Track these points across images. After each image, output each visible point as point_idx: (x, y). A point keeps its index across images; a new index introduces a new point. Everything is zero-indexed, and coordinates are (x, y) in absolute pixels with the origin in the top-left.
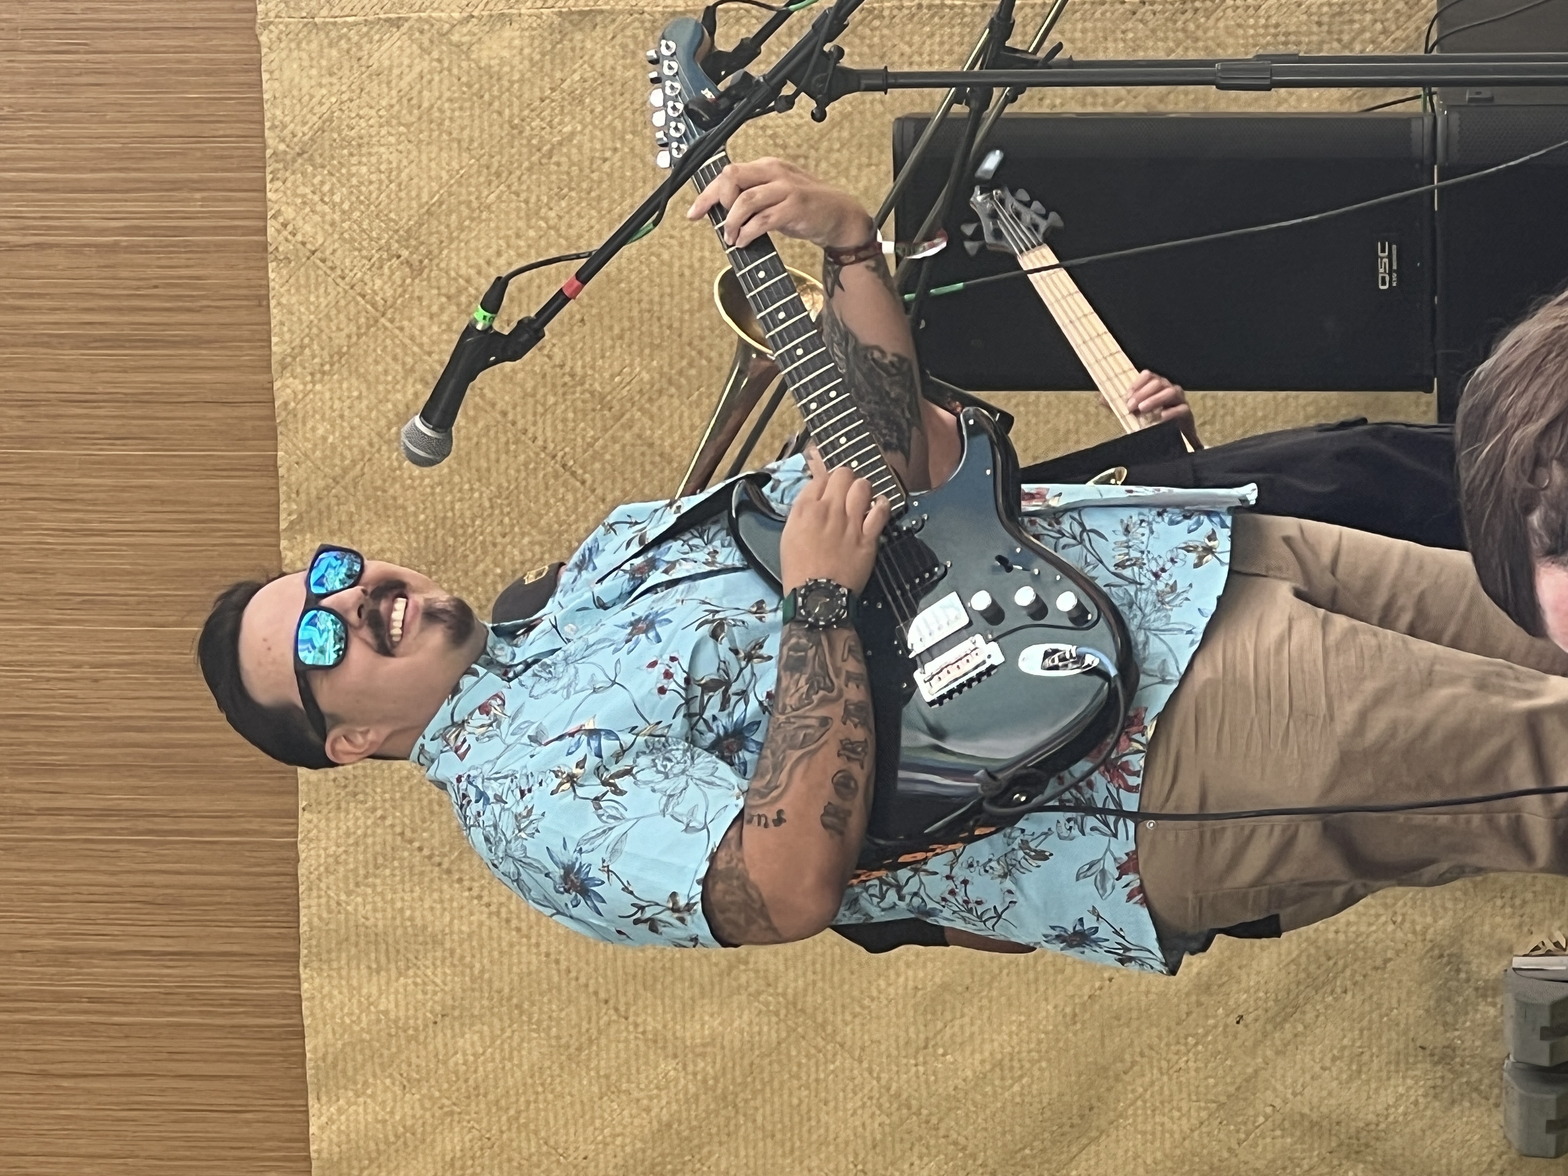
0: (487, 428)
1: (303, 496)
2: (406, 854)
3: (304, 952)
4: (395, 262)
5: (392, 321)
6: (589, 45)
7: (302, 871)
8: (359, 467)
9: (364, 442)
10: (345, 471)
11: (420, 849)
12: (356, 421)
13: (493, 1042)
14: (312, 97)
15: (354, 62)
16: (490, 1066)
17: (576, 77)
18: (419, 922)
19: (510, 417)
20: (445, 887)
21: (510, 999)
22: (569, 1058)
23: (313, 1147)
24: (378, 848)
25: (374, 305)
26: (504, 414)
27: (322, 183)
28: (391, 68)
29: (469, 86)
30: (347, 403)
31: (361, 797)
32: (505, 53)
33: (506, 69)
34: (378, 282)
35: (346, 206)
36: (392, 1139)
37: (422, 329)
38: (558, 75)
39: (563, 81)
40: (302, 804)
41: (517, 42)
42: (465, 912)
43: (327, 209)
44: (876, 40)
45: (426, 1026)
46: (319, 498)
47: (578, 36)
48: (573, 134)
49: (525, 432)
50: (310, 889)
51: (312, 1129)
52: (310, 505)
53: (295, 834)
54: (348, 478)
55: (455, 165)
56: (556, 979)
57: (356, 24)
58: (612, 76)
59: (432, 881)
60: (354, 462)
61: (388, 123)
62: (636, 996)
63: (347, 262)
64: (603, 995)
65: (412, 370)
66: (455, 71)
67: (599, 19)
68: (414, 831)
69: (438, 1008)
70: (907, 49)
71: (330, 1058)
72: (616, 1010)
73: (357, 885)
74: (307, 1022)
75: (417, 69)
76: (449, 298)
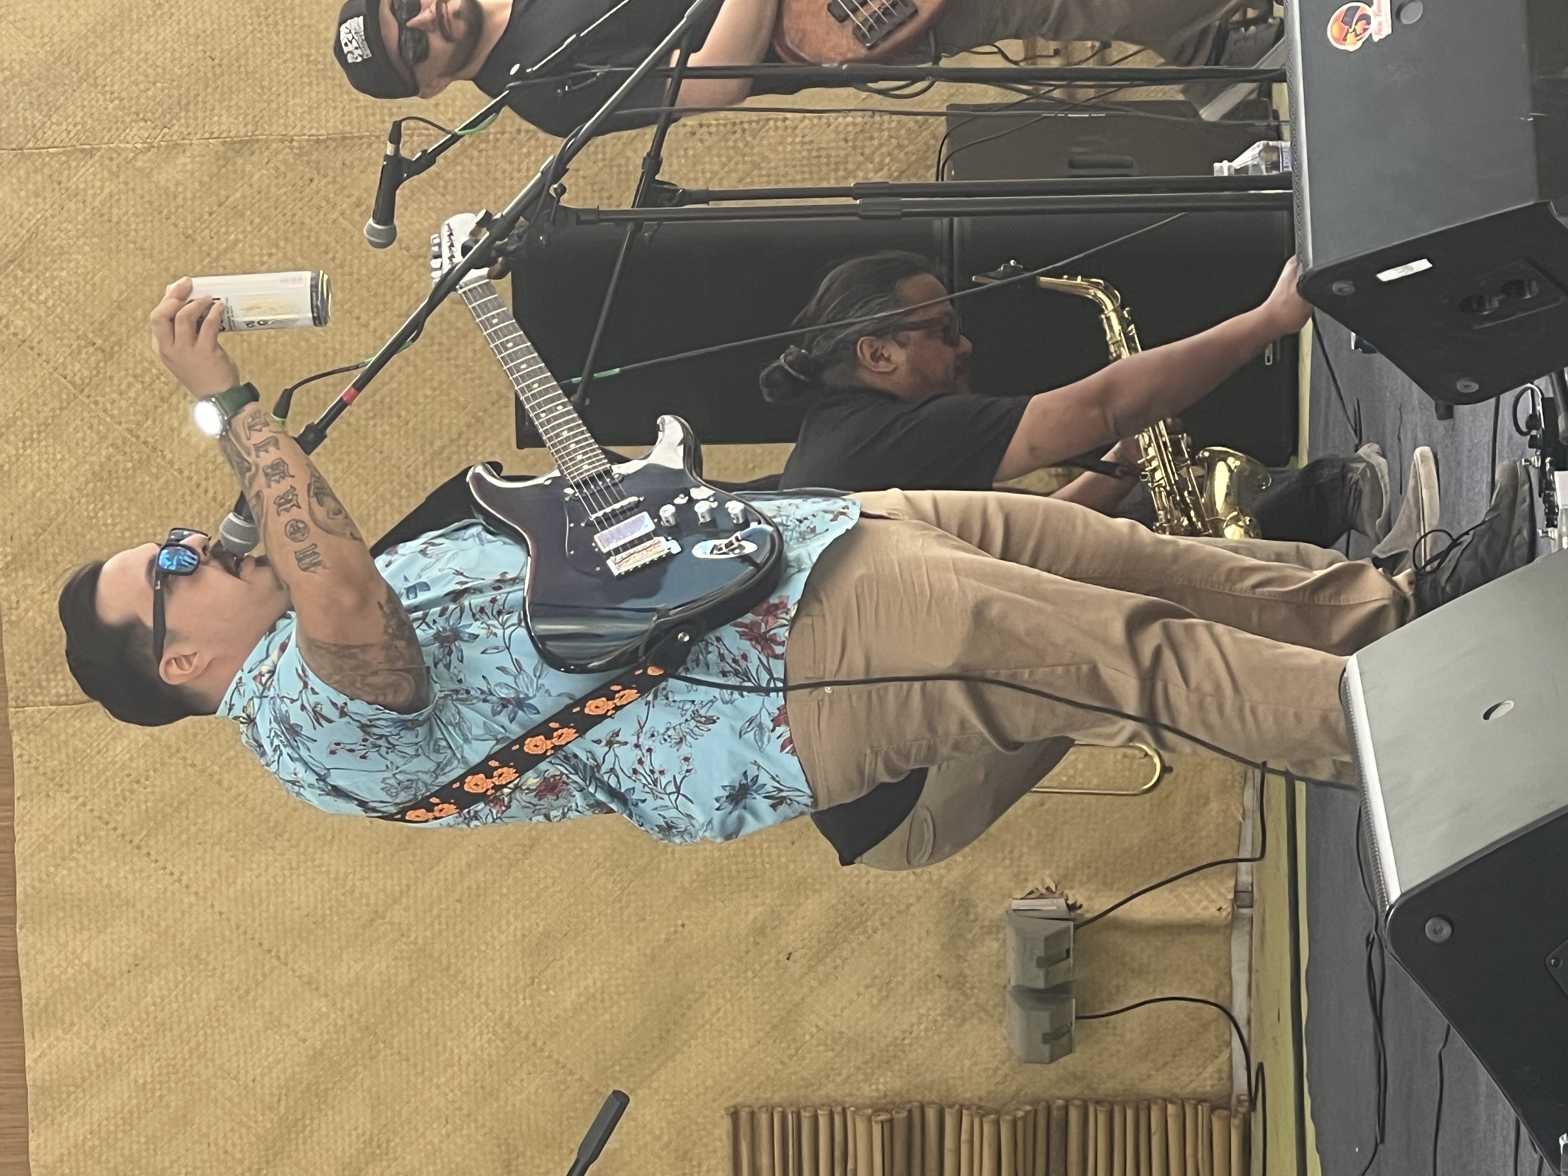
0: (167, 482)
1: (16, 541)
2: (103, 833)
3: (19, 916)
4: (91, 349)
5: (89, 397)
6: (248, 168)
7: (18, 848)
8: (62, 516)
9: (67, 497)
10: (51, 520)
11: (115, 829)
12: (60, 479)
13: (177, 986)
14: (21, 214)
15: (55, 185)
16: (175, 1006)
17: (238, 195)
18: (115, 889)
19: (186, 473)
20: (135, 859)
21: (190, 950)
22: (239, 997)
23: (29, 1077)
24: (81, 828)
25: (73, 383)
26: (181, 472)
27: (31, 284)
28: (85, 190)
29: (151, 203)
30: (53, 464)
31: (65, 787)
32: (179, 177)
33: (180, 189)
34: (77, 366)
35: (50, 304)
36: (93, 1068)
37: (113, 402)
38: (223, 193)
39: (228, 198)
40: (17, 794)
41: (189, 167)
42: (152, 880)
43: (34, 306)
44: (483, 160)
45: (121, 975)
46: (30, 543)
47: (240, 161)
48: (237, 241)
49: (198, 486)
50: (25, 864)
51: (28, 1062)
52: (22, 548)
53: (12, 818)
54: (53, 527)
55: (138, 269)
56: (227, 933)
57: (58, 154)
58: (268, 193)
59: (125, 856)
60: (58, 513)
61: (84, 234)
62: (295, 945)
63: (52, 350)
64: (266, 946)
65: (105, 437)
66: (139, 192)
67: (256, 146)
68: (110, 814)
69: (130, 960)
70: (507, 166)
71: (42, 1003)
72: (278, 958)
73: (63, 859)
74: (23, 973)
75: (107, 191)
76: (135, 376)
